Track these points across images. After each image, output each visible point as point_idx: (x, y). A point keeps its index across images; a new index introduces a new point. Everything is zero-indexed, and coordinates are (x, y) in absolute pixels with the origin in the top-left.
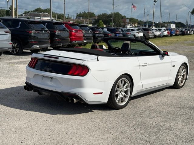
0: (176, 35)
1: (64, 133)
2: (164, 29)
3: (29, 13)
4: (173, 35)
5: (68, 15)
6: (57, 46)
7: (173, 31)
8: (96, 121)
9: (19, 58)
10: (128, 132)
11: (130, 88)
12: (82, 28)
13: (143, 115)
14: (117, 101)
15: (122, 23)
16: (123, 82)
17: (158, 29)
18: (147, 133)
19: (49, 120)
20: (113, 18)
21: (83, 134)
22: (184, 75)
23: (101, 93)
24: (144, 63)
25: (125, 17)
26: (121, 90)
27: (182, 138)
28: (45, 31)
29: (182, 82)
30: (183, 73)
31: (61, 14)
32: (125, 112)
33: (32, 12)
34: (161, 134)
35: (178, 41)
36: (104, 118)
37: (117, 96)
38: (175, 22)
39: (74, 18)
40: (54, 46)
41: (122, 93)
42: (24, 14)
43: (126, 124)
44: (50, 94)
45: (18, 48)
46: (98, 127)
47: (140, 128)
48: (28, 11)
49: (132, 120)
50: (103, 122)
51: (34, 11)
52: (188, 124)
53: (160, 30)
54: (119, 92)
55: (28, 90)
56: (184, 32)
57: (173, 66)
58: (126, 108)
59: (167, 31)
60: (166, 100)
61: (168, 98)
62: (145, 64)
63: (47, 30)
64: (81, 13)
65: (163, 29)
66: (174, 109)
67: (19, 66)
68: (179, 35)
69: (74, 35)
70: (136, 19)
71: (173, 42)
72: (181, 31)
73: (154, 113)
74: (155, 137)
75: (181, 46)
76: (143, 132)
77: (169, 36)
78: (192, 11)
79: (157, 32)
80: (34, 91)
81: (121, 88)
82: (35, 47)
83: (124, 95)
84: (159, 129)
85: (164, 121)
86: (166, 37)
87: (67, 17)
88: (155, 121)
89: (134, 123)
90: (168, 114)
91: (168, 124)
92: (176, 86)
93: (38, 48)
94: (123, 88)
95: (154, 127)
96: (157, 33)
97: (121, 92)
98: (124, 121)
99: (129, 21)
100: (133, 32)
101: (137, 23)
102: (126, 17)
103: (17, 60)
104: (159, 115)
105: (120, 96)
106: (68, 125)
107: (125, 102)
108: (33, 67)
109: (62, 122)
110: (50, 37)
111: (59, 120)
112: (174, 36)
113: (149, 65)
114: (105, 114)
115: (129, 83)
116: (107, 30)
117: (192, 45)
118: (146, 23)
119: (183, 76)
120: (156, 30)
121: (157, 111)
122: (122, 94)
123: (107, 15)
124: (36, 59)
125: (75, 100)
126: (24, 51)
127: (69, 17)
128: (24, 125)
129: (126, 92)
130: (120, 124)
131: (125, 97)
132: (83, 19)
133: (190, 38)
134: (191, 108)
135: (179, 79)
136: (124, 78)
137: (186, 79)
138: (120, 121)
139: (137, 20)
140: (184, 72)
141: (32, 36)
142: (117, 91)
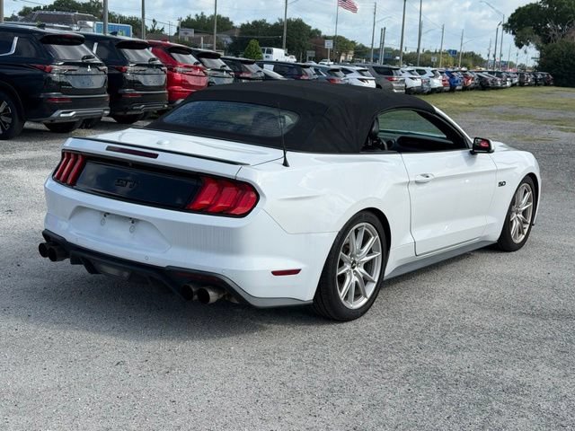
0: (465, 89)
1: (183, 410)
2: (432, 71)
3: (37, 12)
4: (458, 88)
5: (154, 21)
6: (128, 113)
7: (457, 78)
8: (281, 362)
9: (13, 150)
10: (391, 402)
11: (380, 253)
12: (205, 60)
13: (426, 342)
14: (342, 295)
15: (311, 49)
16: (361, 236)
17: (417, 70)
18: (451, 405)
19: (126, 359)
20: (285, 34)
21: (245, 411)
22: (526, 210)
23: (296, 272)
24: (423, 175)
25: (319, 32)
26: (354, 262)
27: (563, 423)
28: (93, 65)
29: (520, 232)
30: (524, 203)
31: (132, 18)
32: (368, 332)
33: (45, 8)
34: (496, 407)
35: (473, 106)
36: (306, 354)
37: (342, 278)
38: (459, 51)
39: (171, 31)
40: (121, 113)
41: (356, 269)
42: (20, 14)
43: (379, 374)
44: (126, 274)
45: (9, 117)
46: (289, 385)
47: (423, 387)
48: (33, 6)
49: (394, 358)
50: (304, 365)
51: (51, 8)
52: (569, 371)
53: (422, 73)
54: (348, 267)
55: (53, 259)
56: (486, 80)
57: (501, 184)
58: (366, 315)
59: (441, 77)
60: (485, 290)
61: (488, 284)
62: (424, 179)
63: (100, 65)
64: (193, 17)
65: (428, 70)
66: (515, 320)
67: (14, 173)
68: (472, 89)
69: (182, 80)
70: (351, 40)
71: (461, 109)
72: (479, 76)
73: (458, 334)
74: (478, 420)
75: (484, 120)
76: (436, 401)
77: (445, 91)
78: (506, 21)
79: (412, 78)
80: (73, 263)
81: (355, 252)
82: (62, 115)
83: (362, 276)
84: (486, 392)
85: (494, 362)
86: (438, 92)
87: (150, 28)
88: (465, 361)
89: (404, 368)
90: (501, 336)
91: (510, 373)
92: (504, 244)
93: (70, 118)
94: (360, 253)
95: (467, 384)
96: (415, 81)
97: (353, 268)
98: (371, 363)
99: (332, 44)
100: (348, 76)
101: (352, 52)
102: (323, 34)
103: (8, 156)
104: (474, 341)
105: (351, 280)
106: (191, 378)
107: (365, 296)
108: (69, 182)
109: (171, 369)
110: (109, 85)
111: (159, 360)
112: (459, 90)
113: (436, 179)
114: (305, 338)
115: (377, 236)
116: (274, 70)
117: (513, 118)
118: (376, 51)
119: (524, 213)
120: (410, 72)
121: (465, 327)
122: (357, 274)
123: (268, 24)
124: (80, 157)
125: (211, 293)
126: (28, 125)
127: (156, 28)
128: (43, 382)
129: (368, 266)
130: (358, 373)
131: (366, 281)
132: (198, 36)
133: (502, 97)
134: (562, 315)
135: (512, 222)
136: (364, 224)
137: (532, 224)
138: (357, 363)
139: (353, 42)
140: (529, 201)
141: (54, 82)
142: (342, 264)
